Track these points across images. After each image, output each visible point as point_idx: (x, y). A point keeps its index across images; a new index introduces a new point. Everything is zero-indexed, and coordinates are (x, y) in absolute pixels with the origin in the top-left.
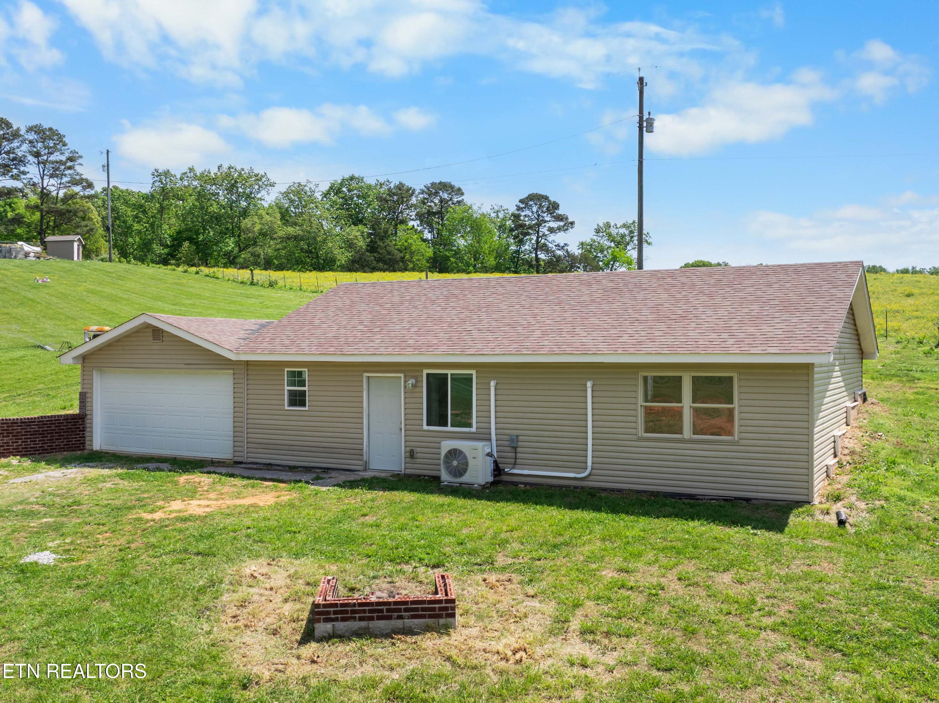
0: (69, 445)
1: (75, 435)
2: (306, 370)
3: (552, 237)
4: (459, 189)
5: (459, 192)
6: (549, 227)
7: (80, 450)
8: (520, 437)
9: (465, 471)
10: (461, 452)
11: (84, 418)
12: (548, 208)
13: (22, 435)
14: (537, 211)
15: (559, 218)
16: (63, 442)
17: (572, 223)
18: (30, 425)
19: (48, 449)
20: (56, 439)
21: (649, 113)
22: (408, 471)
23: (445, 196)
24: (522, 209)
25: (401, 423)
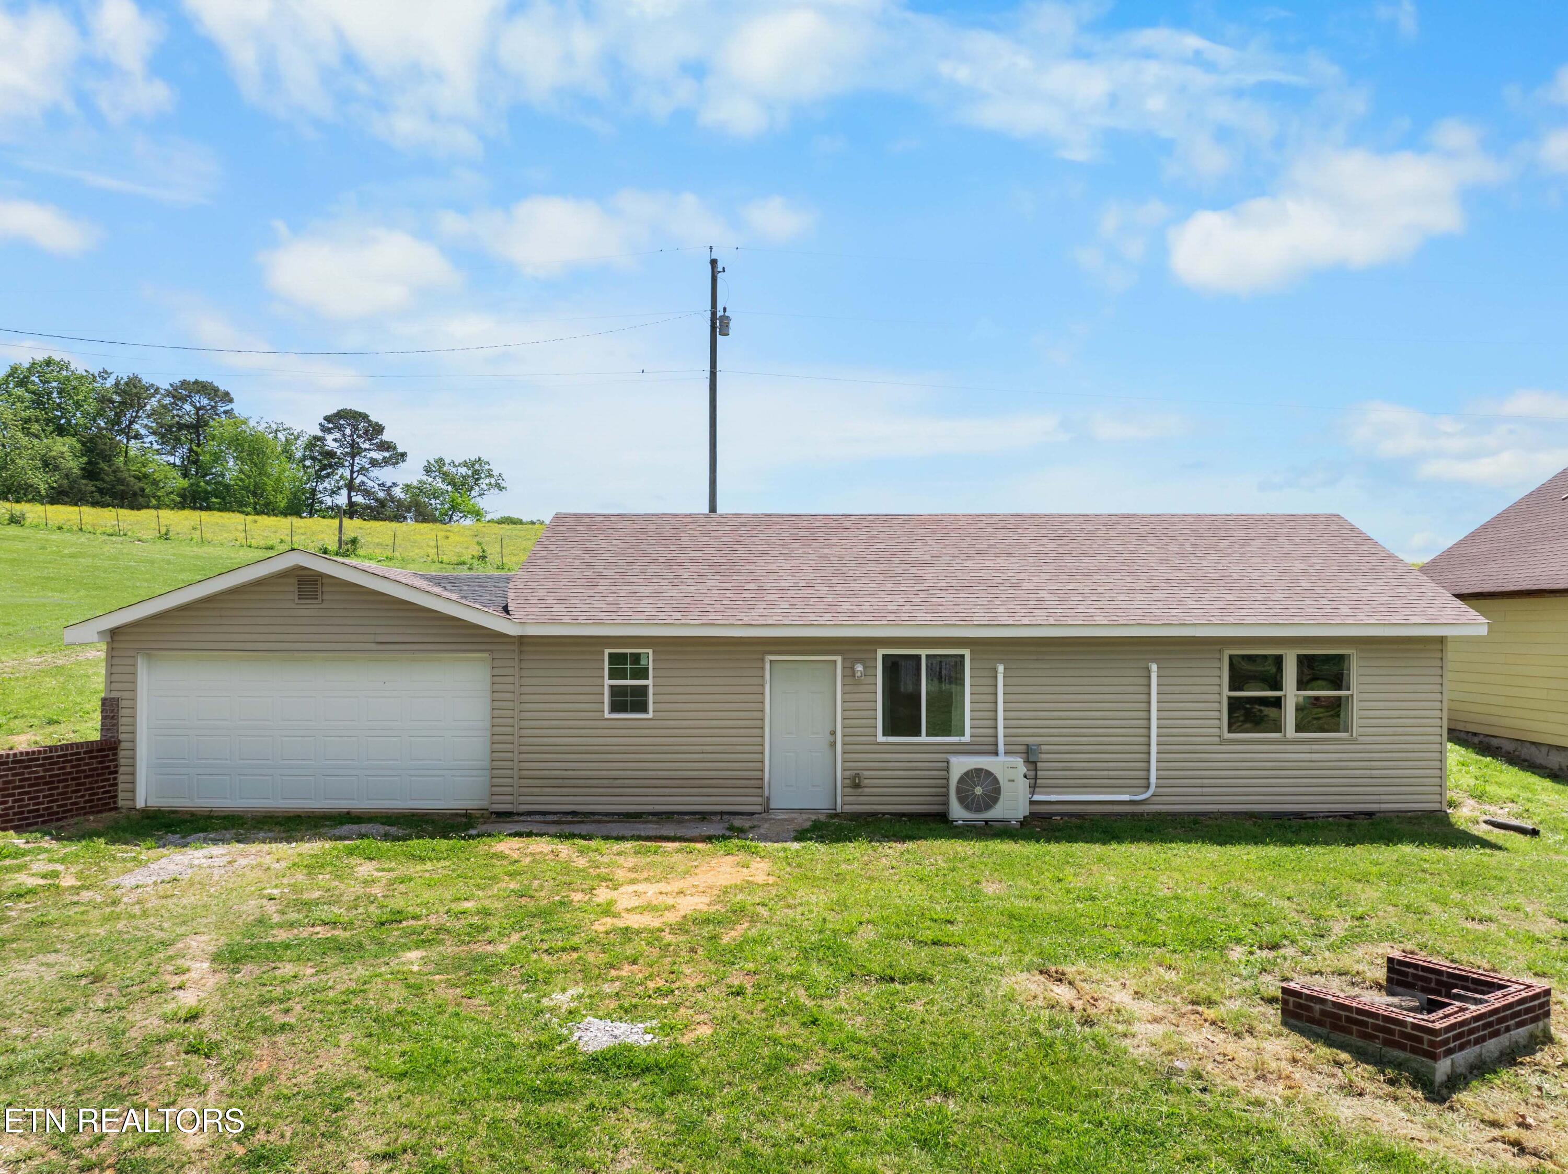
0: (92, 801)
1: (103, 781)
2: (650, 651)
3: (375, 472)
4: (227, 394)
5: (227, 397)
6: (371, 458)
7: (111, 810)
8: (1043, 747)
9: (995, 800)
10: (989, 774)
11: (116, 749)
12: (366, 432)
13: (14, 788)
14: (352, 436)
15: (385, 446)
16: (83, 796)
17: (403, 455)
18: (30, 767)
19: (58, 813)
20: (73, 792)
21: (725, 309)
22: (848, 809)
23: (205, 402)
24: (329, 431)
25: (834, 733)
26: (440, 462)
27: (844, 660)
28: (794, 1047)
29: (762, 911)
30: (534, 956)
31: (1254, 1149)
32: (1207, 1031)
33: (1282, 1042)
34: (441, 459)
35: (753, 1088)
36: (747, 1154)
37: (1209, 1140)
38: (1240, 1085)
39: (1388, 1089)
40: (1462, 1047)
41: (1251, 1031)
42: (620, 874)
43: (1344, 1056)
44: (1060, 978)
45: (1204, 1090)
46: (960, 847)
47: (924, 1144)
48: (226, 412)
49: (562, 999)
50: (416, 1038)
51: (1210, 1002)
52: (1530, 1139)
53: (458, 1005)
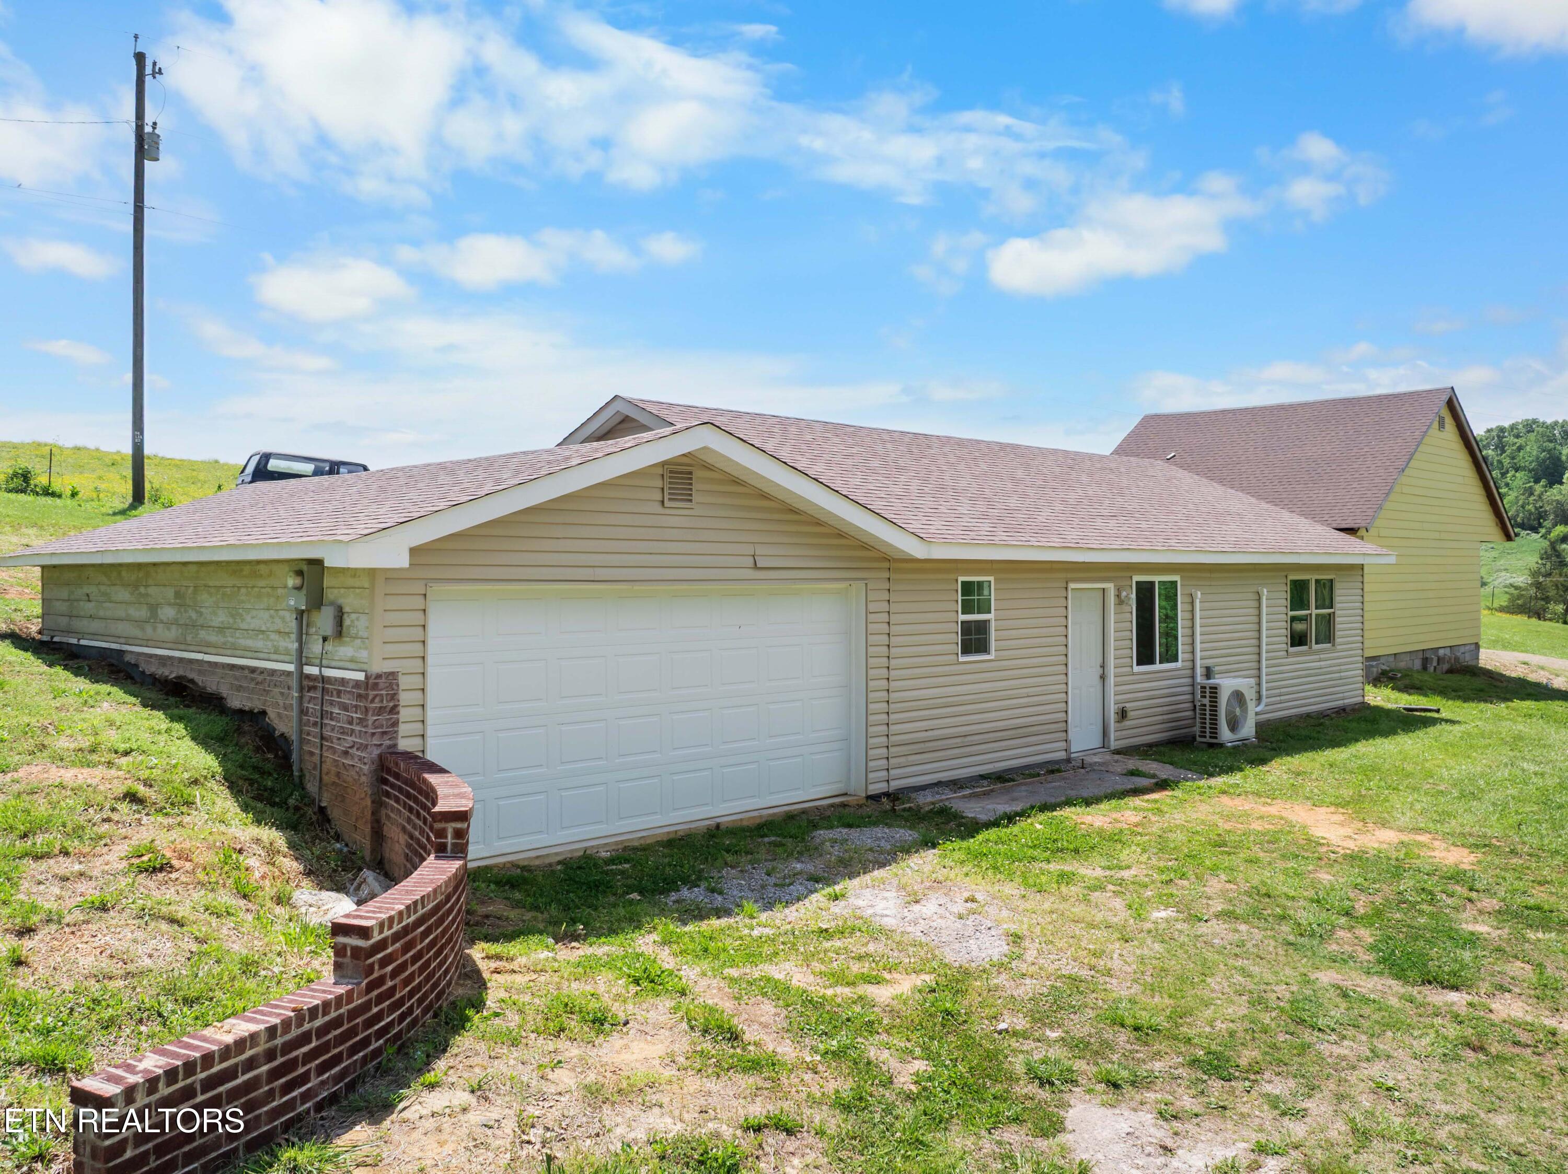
2: (991, 579)
8: (1215, 668)
22: (1118, 744)
25: (1103, 665)
27: (1114, 587)
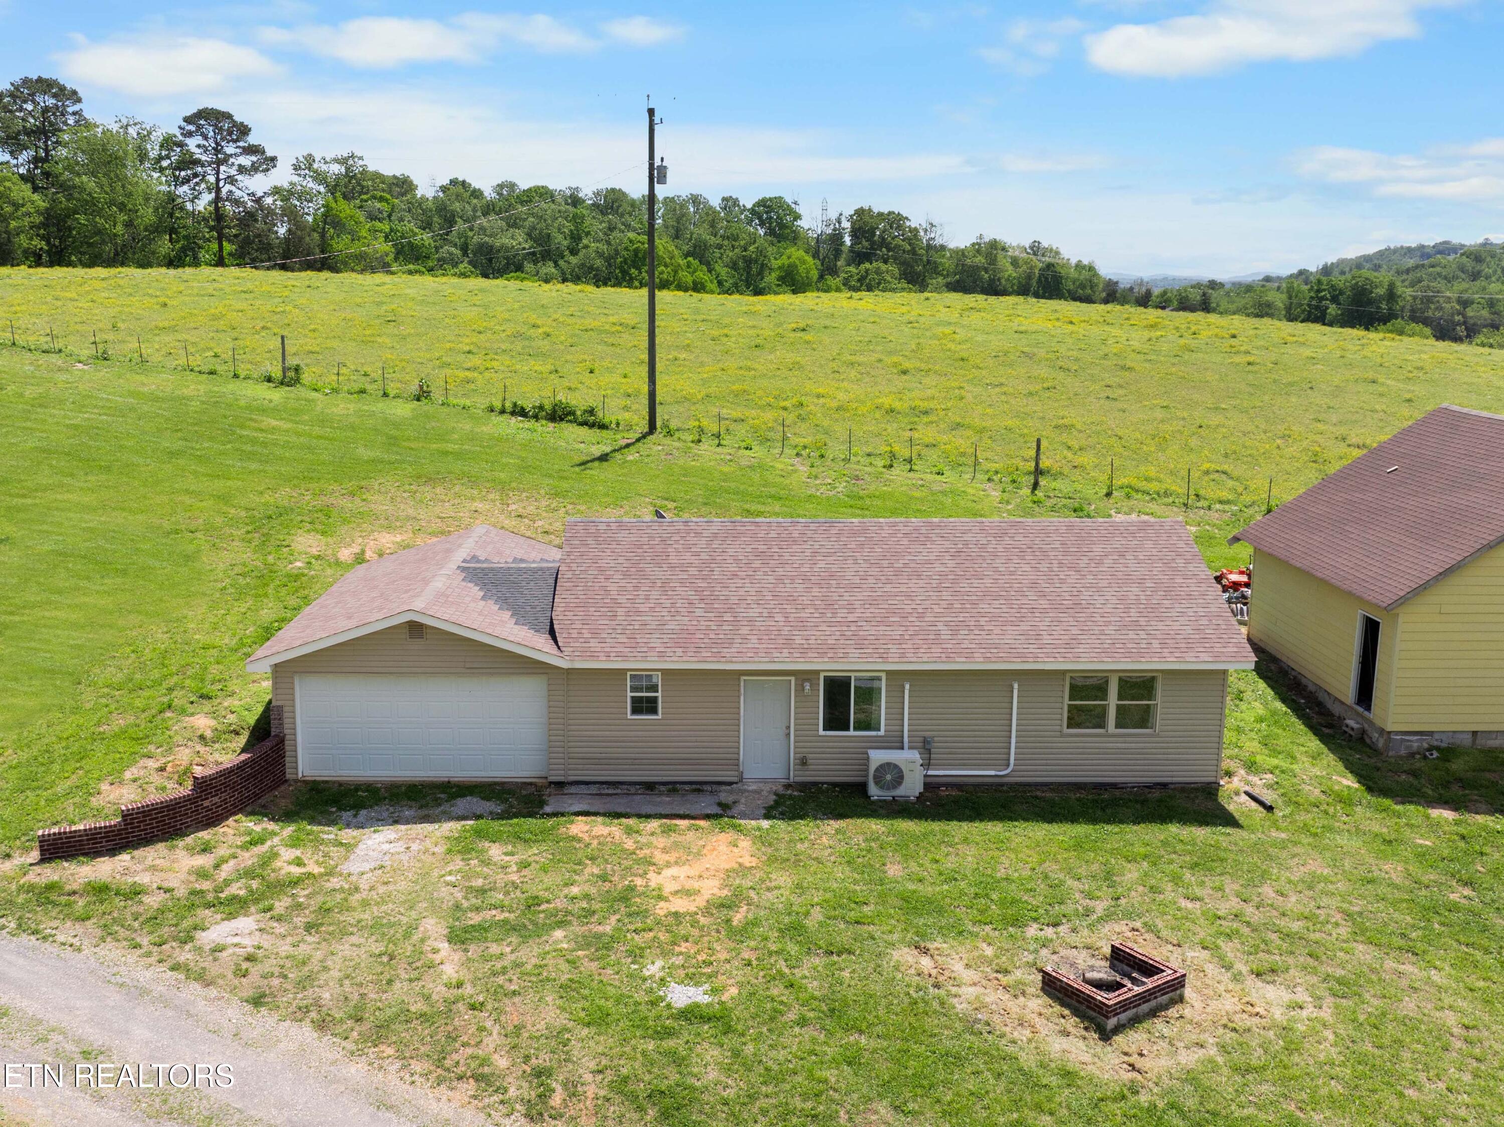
0: (275, 780)
2: (659, 673)
3: (244, 181)
4: (75, 93)
5: (74, 97)
6: (239, 165)
8: (936, 739)
9: (900, 783)
10: (896, 766)
12: (230, 134)
14: (215, 139)
15: (253, 150)
16: (270, 779)
17: (273, 159)
21: (662, 159)
22: (798, 779)
23: (51, 102)
24: (190, 134)
25: (788, 727)
26: (310, 159)
27: (796, 680)
28: (782, 1003)
29: (752, 894)
30: (629, 936)
31: (1005, 1068)
32: (1000, 993)
33: (1039, 1001)
34: (310, 155)
35: (765, 1030)
36: (766, 1069)
37: (986, 1063)
38: (1008, 1029)
39: (1084, 1033)
40: (1124, 1011)
41: (1024, 993)
42: (660, 858)
43: (1066, 1012)
44: (926, 951)
45: (989, 1032)
46: (876, 826)
47: (849, 1064)
48: (74, 114)
49: (654, 968)
50: (585, 998)
51: (1006, 972)
52: (1139, 1063)
53: (600, 974)
